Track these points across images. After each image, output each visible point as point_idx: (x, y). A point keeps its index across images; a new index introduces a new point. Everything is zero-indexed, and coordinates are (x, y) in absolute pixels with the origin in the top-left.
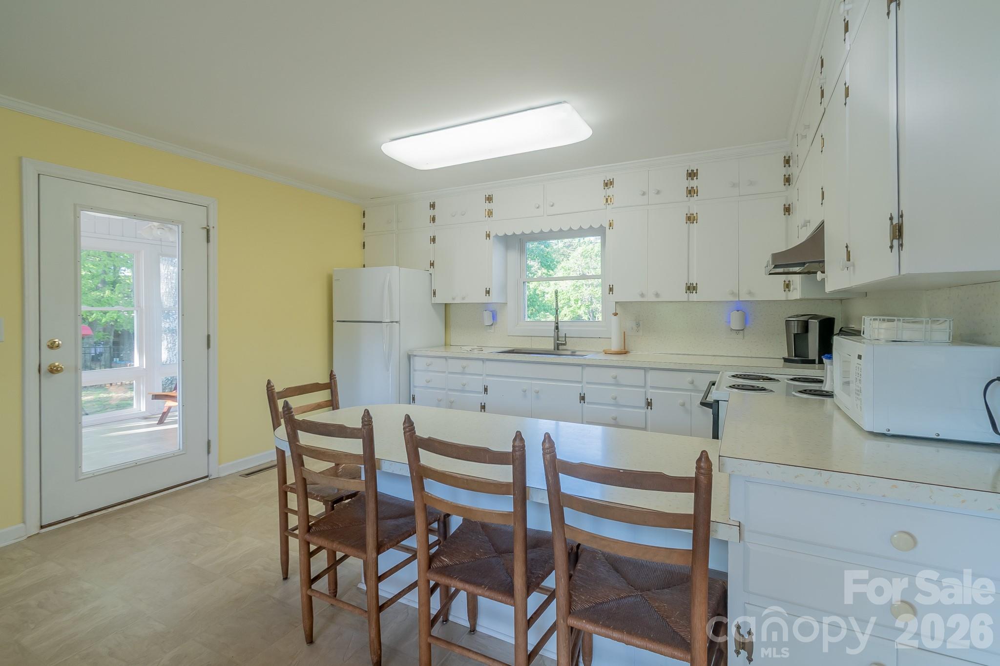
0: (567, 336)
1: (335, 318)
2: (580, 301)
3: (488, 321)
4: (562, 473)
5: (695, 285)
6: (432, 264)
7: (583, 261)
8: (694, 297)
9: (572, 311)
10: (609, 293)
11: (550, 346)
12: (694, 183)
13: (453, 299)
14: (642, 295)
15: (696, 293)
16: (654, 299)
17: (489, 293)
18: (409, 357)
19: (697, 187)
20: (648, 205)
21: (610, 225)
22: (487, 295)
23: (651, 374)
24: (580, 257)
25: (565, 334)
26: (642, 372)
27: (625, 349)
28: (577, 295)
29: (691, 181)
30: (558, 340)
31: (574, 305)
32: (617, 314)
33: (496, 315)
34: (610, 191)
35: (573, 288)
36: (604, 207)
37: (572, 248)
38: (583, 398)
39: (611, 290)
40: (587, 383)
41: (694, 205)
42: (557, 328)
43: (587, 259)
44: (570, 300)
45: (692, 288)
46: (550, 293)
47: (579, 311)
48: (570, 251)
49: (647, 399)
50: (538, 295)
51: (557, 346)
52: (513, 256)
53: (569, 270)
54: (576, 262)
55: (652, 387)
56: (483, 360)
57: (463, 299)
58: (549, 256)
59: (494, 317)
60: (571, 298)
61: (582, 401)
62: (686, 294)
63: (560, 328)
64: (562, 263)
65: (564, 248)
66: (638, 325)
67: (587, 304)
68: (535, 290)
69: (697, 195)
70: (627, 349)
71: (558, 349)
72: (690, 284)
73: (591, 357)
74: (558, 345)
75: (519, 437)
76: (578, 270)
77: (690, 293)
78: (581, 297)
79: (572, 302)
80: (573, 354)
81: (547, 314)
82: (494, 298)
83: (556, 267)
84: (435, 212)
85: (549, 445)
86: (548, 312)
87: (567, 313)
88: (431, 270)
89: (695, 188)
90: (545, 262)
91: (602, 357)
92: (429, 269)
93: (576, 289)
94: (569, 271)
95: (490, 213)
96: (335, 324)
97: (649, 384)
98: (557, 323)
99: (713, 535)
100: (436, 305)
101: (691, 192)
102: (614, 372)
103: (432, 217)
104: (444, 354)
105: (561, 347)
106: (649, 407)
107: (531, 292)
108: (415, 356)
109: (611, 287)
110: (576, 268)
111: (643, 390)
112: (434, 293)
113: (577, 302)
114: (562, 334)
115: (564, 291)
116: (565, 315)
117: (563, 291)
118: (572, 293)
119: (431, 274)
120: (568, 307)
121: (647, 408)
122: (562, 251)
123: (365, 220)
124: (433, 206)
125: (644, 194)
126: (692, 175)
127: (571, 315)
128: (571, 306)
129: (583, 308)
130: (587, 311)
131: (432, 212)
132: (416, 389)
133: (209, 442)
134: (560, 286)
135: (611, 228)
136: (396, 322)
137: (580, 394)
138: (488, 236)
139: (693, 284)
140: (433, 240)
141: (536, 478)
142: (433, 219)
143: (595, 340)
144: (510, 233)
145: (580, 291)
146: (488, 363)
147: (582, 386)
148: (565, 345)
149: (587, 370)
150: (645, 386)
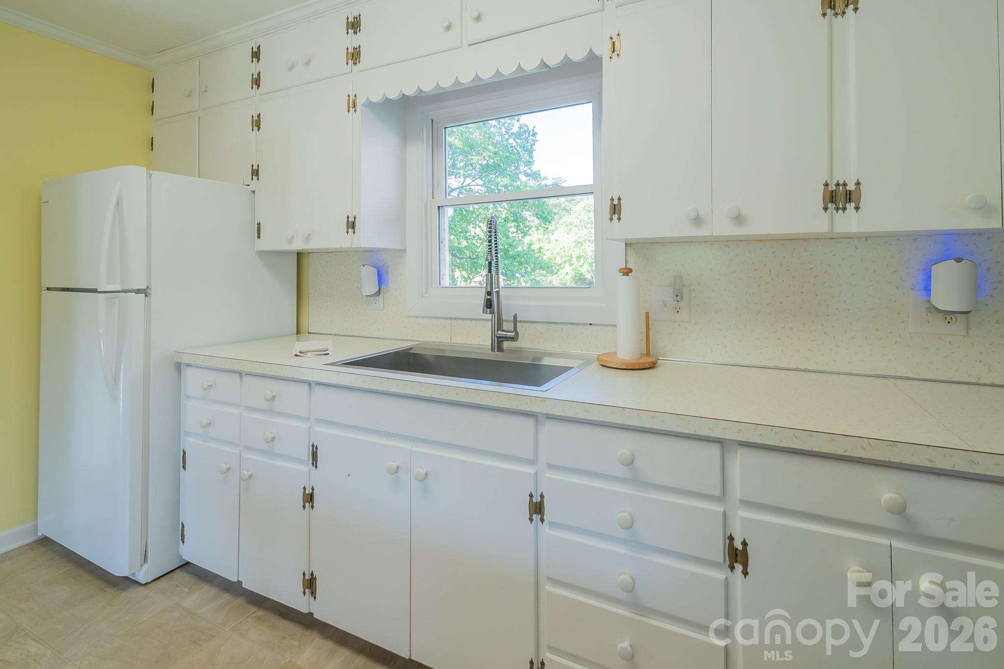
0: (519, 320)
3: (369, 285)
5: (851, 187)
6: (255, 173)
7: (586, 216)
8: (846, 219)
9: (574, 269)
10: (611, 219)
13: (291, 241)
14: (697, 220)
17: (353, 227)
18: (179, 367)
22: (350, 230)
24: (582, 211)
25: (516, 315)
27: (648, 355)
28: (579, 251)
30: (500, 327)
31: (576, 263)
32: (630, 271)
33: (387, 274)
35: (575, 245)
36: (599, 6)
37: (575, 203)
38: (537, 508)
39: (615, 209)
40: (550, 466)
43: (590, 214)
44: (571, 257)
45: (842, 197)
46: (550, 250)
47: (581, 269)
48: (572, 206)
49: (731, 538)
50: (533, 251)
51: (498, 343)
53: (571, 225)
54: (578, 216)
55: (748, 504)
57: (307, 240)
58: (546, 207)
59: (381, 279)
60: (573, 256)
61: (534, 516)
62: (826, 216)
64: (563, 218)
65: (566, 202)
66: (678, 295)
67: (590, 262)
68: (531, 245)
70: (652, 355)
71: (500, 349)
72: (838, 185)
76: (580, 226)
77: (837, 209)
78: (584, 254)
79: (574, 260)
83: (553, 219)
84: (262, 66)
88: (254, 185)
90: (540, 213)
92: (249, 181)
93: (578, 245)
94: (571, 227)
95: (356, 55)
97: (737, 491)
103: (255, 76)
104: (236, 366)
105: (506, 345)
106: (739, 567)
107: (525, 248)
108: (189, 365)
109: (616, 202)
110: (579, 223)
111: (718, 508)
112: (259, 231)
113: (580, 259)
114: (508, 315)
115: (566, 248)
116: (567, 273)
117: (564, 248)
118: (574, 250)
119: (253, 193)
120: (569, 265)
121: (732, 568)
122: (563, 206)
123: (155, 97)
124: (256, 55)
128: (573, 264)
129: (586, 266)
130: (590, 269)
131: (253, 68)
132: (188, 439)
136: (138, 291)
137: (531, 496)
138: (353, 105)
139: (845, 185)
140: (257, 123)
142: (258, 81)
145: (582, 248)
147: (536, 474)
148: (513, 339)
149: (550, 429)
150: (722, 498)
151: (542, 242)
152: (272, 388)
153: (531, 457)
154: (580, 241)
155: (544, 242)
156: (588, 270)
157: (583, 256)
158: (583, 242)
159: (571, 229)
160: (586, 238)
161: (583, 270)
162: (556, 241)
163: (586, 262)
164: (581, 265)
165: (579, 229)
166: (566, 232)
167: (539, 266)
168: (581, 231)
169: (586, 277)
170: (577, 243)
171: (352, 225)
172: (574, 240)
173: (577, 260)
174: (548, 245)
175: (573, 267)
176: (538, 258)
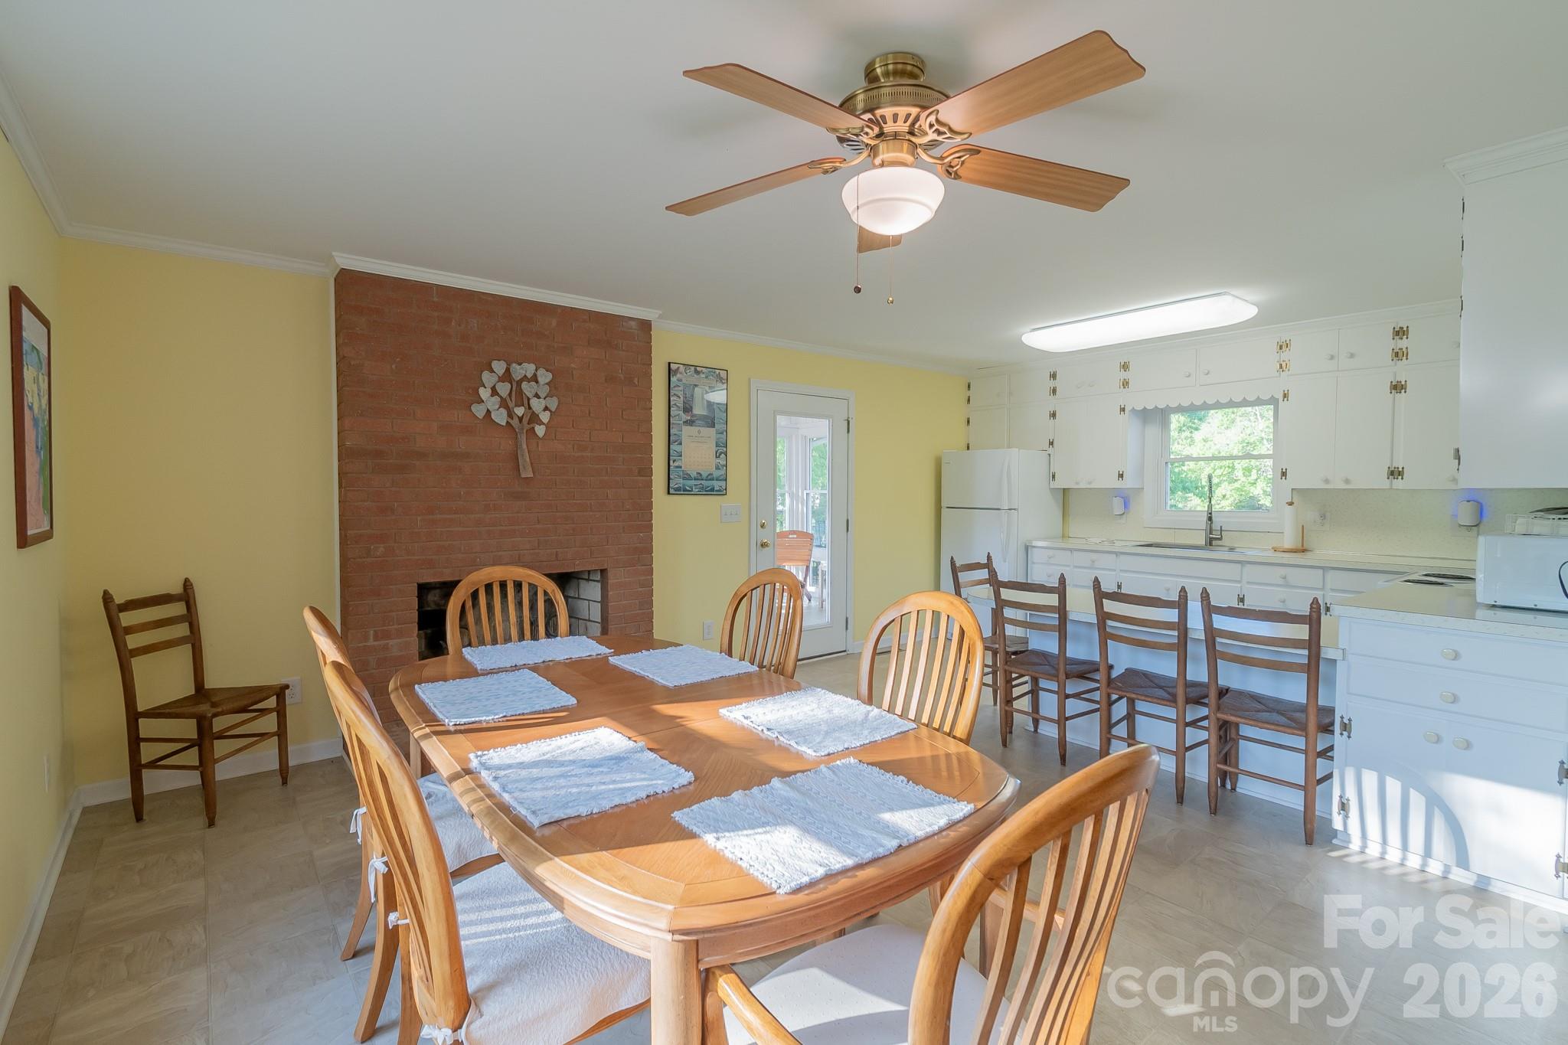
0: (1223, 529)
1: (944, 504)
2: (1254, 471)
3: (1117, 506)
4: (1215, 614)
5: (1400, 469)
6: (1051, 443)
8: (1398, 483)
9: (1238, 489)
10: (1282, 478)
11: (1201, 541)
12: (1403, 343)
13: (1077, 483)
14: (1326, 481)
15: (1402, 479)
16: (1343, 486)
19: (1407, 348)
20: (1338, 371)
21: (1285, 396)
22: (1120, 479)
23: (1330, 575)
25: (1221, 527)
26: (1320, 572)
27: (1303, 545)
29: (1399, 341)
30: (1211, 533)
31: (1244, 479)
32: (1294, 503)
33: (1129, 501)
34: (1285, 355)
36: (1278, 374)
38: (1242, 600)
39: (1284, 474)
40: (1248, 583)
41: (1402, 371)
42: (1210, 519)
45: (1396, 474)
47: (1252, 489)
51: (1210, 542)
52: (1153, 431)
55: (1333, 590)
56: (1117, 554)
57: (1090, 483)
59: (1126, 505)
61: (1240, 603)
62: (1388, 480)
63: (1213, 519)
66: (1323, 517)
69: (1407, 359)
70: (1306, 546)
71: (1211, 545)
72: (1395, 468)
73: (1252, 554)
74: (1211, 539)
75: (1183, 589)
77: (1394, 478)
80: (1232, 549)
81: (1189, 495)
82: (1128, 483)
84: (1057, 383)
85: (1205, 596)
86: (1190, 491)
87: (1228, 493)
88: (1050, 450)
89: (1404, 350)
91: (1271, 553)
92: (1047, 449)
94: (1233, 416)
95: (1125, 384)
96: (944, 511)
97: (1329, 586)
98: (1211, 514)
99: (1323, 655)
100: (1053, 490)
101: (1398, 355)
102: (1282, 571)
103: (1052, 388)
104: (1063, 545)
105: (1214, 543)
108: (1034, 547)
109: (1284, 471)
111: (1321, 593)
112: (1054, 477)
114: (1216, 526)
116: (1224, 496)
119: (1050, 455)
120: (1230, 483)
123: (971, 393)
124: (1053, 376)
125: (1332, 357)
126: (1400, 333)
127: (1236, 496)
128: (1236, 480)
129: (1261, 485)
130: (1268, 490)
131: (1052, 384)
133: (847, 619)
134: (1215, 444)
135: (1286, 399)
136: (1015, 509)
137: (1238, 595)
138: (1123, 410)
139: (1398, 468)
140: (1053, 415)
141: (1196, 622)
142: (1054, 391)
143: (1262, 534)
144: (1150, 407)
146: (1122, 557)
147: (1241, 587)
148: (1220, 539)
149: (1248, 568)
150: (1323, 589)
151: (1178, 444)
152: (1094, 556)
153: (1239, 579)
154: (1252, 441)
155: (1181, 442)
156: (1265, 491)
157: (1257, 466)
158: (1258, 443)
159: (1233, 421)
160: (1263, 435)
161: (1257, 491)
162: (1205, 441)
163: (1262, 477)
164: (1252, 482)
165: (1250, 420)
166: (1225, 426)
167: (1181, 485)
168: (1253, 424)
169: (1260, 503)
170: (1245, 445)
171: (1121, 476)
172: (1241, 440)
173: (1244, 473)
174: (1188, 448)
175: (1237, 485)
176: (1179, 473)
